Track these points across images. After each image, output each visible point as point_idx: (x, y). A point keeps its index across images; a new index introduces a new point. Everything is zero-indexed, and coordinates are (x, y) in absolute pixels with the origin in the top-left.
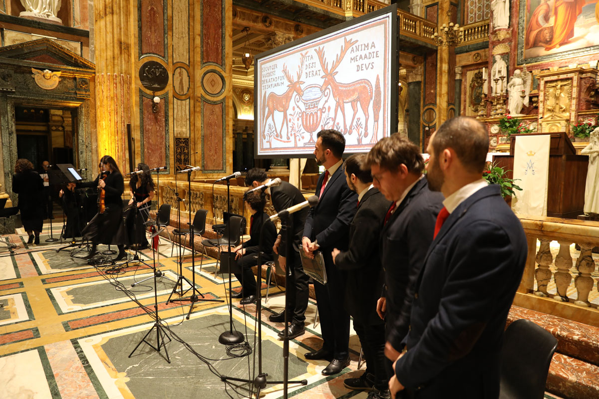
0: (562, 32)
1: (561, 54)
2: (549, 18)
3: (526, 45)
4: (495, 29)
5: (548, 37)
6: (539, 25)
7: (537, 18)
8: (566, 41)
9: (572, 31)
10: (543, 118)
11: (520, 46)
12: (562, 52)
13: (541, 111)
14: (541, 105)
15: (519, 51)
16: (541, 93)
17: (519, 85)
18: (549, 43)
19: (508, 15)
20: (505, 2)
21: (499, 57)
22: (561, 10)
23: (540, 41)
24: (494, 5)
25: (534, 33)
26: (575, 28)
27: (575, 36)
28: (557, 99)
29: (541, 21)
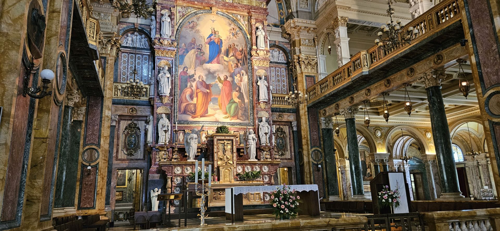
0: (202, 109)
2: (193, 98)
3: (179, 111)
4: (160, 95)
5: (193, 110)
6: (187, 101)
7: (186, 96)
8: (204, 115)
9: (207, 110)
10: (217, 164)
11: (175, 111)
12: (203, 122)
13: (216, 159)
14: (215, 155)
15: (175, 114)
16: (215, 147)
17: (196, 139)
18: (194, 113)
19: (170, 87)
20: (168, 78)
21: (164, 116)
22: (200, 95)
23: (188, 111)
24: (160, 77)
25: (184, 105)
26: (208, 109)
27: (209, 113)
28: (225, 152)
29: (188, 98)
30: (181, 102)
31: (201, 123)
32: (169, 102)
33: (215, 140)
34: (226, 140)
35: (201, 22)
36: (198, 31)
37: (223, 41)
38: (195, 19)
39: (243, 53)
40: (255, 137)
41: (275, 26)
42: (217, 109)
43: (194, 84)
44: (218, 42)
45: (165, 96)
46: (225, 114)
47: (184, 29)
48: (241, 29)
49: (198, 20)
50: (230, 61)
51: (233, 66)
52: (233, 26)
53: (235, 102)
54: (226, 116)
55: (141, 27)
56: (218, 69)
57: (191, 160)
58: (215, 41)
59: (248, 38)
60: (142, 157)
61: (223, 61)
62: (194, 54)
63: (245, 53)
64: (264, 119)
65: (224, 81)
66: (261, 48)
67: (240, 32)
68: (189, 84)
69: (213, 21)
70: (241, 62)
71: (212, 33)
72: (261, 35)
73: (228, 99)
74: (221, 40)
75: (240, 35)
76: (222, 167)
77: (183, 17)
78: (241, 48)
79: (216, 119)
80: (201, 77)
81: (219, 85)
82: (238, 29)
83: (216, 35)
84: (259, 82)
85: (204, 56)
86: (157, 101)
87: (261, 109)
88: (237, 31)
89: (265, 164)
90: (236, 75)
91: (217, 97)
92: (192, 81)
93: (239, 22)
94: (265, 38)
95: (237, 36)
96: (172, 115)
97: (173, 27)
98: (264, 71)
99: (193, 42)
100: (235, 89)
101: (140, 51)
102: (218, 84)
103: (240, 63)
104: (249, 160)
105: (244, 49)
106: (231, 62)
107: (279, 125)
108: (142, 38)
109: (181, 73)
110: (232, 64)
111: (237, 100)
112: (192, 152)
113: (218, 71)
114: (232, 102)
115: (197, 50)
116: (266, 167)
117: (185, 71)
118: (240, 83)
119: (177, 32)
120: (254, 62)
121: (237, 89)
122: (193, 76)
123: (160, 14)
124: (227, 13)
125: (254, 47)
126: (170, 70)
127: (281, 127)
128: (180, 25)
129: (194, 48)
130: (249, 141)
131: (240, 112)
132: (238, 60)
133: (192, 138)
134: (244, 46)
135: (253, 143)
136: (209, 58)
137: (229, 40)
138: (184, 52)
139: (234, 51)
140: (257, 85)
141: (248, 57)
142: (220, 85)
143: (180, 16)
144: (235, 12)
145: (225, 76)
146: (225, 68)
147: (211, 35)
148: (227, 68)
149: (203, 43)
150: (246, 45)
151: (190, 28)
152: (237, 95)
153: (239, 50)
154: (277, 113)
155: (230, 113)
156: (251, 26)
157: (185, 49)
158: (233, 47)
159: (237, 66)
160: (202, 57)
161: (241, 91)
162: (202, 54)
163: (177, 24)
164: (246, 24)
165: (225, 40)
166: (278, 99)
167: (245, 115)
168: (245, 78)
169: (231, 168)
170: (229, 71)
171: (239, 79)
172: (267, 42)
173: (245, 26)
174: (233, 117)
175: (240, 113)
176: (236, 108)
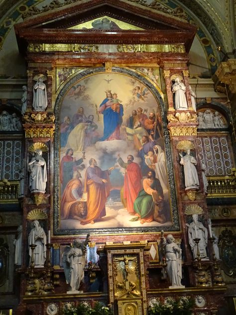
0: (95, 210)
1: (97, 230)
2: (82, 194)
3: (61, 215)
4: (32, 192)
5: (82, 212)
6: (74, 199)
7: (71, 191)
8: (99, 218)
9: (104, 210)
10: (114, 296)
11: (56, 215)
12: (98, 229)
13: (111, 288)
14: (111, 280)
15: (56, 220)
16: (110, 268)
17: (79, 256)
18: (84, 217)
19: (46, 180)
20: (43, 167)
21: (37, 223)
22: (92, 188)
23: (76, 214)
24: (31, 167)
25: (68, 205)
26: (106, 208)
27: (108, 215)
28: (127, 275)
29: (75, 195)
30: (65, 201)
31: (95, 230)
32: (45, 202)
33: (109, 255)
34: (128, 255)
35: (91, 85)
36: (87, 98)
37: (124, 107)
38: (83, 81)
39: (156, 120)
40: (177, 247)
41: (204, 76)
42: (119, 208)
43: (83, 173)
44: (117, 108)
45: (39, 193)
46: (132, 215)
47: (66, 98)
48: (149, 86)
49: (86, 83)
50: (136, 133)
51: (141, 141)
52: (137, 84)
53: (146, 195)
54: (134, 217)
55: (10, 104)
56: (118, 148)
57: (73, 291)
58: (112, 108)
59: (161, 98)
60: (11, 290)
61: (125, 135)
62: (82, 129)
63: (158, 120)
64: (195, 217)
65: (128, 164)
66: (181, 109)
67: (149, 91)
68: (75, 174)
69: (108, 81)
70: (152, 133)
71: (107, 97)
72: (181, 91)
73: (135, 191)
74: (121, 106)
75: (150, 95)
76: (121, 302)
77: (65, 81)
78: (151, 114)
79: (119, 223)
80: (93, 161)
81: (121, 171)
82: (145, 88)
83: (114, 100)
84: (182, 159)
85: (96, 130)
86: (28, 201)
87: (189, 201)
88: (144, 89)
89: (200, 293)
90: (146, 154)
91: (118, 189)
92: (80, 168)
93: (146, 77)
94: (187, 94)
95: (145, 97)
96: (49, 222)
97: (50, 95)
98: (190, 143)
99: (80, 114)
100: (146, 175)
101: (11, 135)
102: (119, 170)
103: (152, 135)
104: (170, 288)
105: (156, 114)
106: (138, 135)
107: (224, 226)
108: (13, 118)
109: (63, 159)
110: (140, 137)
111: (150, 191)
112: (74, 277)
113: (118, 150)
114: (142, 196)
115: (86, 124)
116: (200, 298)
117: (69, 155)
118: (153, 164)
119: (56, 102)
120: (172, 131)
121: (150, 175)
122: (81, 161)
123: (33, 81)
124: (127, 68)
125: (171, 109)
126: (46, 156)
127: (229, 228)
128: (60, 92)
129: (81, 121)
130: (168, 254)
131: (156, 209)
132: (149, 131)
133: (73, 255)
134: (156, 110)
135: (175, 258)
136: (105, 133)
137: (133, 104)
138: (67, 129)
139: (141, 119)
140: (180, 165)
141: (163, 124)
142: (123, 171)
143: (61, 81)
144: (139, 65)
145: (129, 157)
146: (128, 146)
147: (106, 100)
148: (132, 144)
149: (94, 113)
150: (159, 108)
151: (75, 94)
152: (151, 184)
153: (148, 116)
154: (220, 207)
155: (140, 211)
156: (164, 79)
157: (68, 124)
158: (139, 113)
159: (147, 140)
160: (93, 133)
161: (157, 177)
162: (93, 128)
163: (56, 92)
164: (157, 78)
165: (127, 105)
166: (219, 184)
167: (165, 213)
168: (161, 156)
169: (136, 303)
170: (135, 148)
171: (152, 158)
172: (190, 100)
173: (156, 82)
174: (146, 218)
175: (156, 212)
176: (150, 203)
